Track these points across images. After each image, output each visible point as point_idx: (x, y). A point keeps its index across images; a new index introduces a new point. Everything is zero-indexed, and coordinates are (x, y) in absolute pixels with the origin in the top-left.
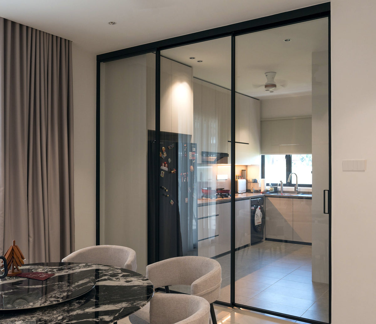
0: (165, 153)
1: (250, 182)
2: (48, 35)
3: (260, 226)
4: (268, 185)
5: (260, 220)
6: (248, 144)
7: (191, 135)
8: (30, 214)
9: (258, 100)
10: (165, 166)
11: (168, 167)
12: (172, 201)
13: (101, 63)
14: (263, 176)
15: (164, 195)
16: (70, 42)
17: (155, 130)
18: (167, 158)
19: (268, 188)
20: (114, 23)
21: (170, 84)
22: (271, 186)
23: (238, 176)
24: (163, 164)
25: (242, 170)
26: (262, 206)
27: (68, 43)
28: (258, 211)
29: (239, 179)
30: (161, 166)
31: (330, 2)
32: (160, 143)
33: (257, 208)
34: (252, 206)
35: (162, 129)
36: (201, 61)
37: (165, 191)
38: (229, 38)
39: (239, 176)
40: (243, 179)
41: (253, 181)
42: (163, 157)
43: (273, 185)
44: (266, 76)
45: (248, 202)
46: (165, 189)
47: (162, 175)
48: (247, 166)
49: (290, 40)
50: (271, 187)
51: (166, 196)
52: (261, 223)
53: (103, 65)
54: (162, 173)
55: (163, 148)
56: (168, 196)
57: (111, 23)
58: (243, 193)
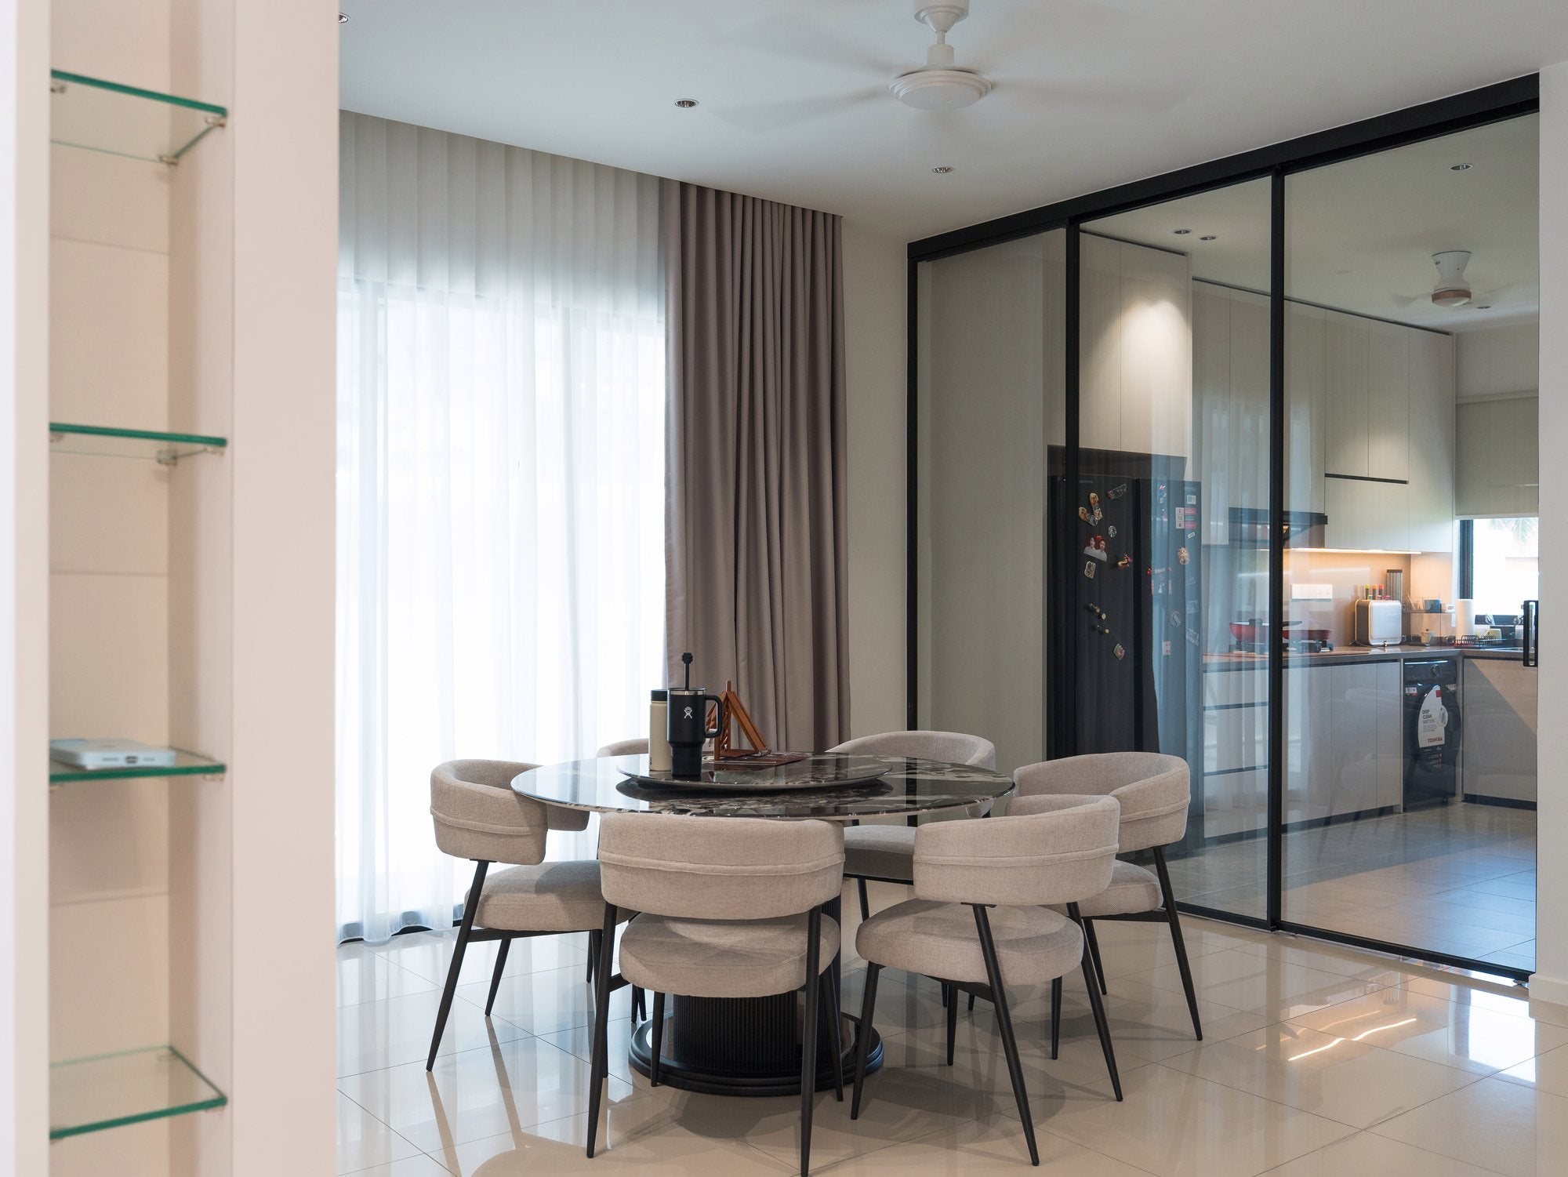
0: (1097, 511)
1: (1420, 611)
2: (782, 209)
3: (1439, 752)
4: (1480, 620)
5: (1440, 732)
6: (1405, 482)
7: (1182, 460)
8: (742, 665)
9: (1447, 333)
10: (1097, 547)
11: (1106, 550)
12: (1119, 647)
13: (919, 264)
14: (1466, 591)
15: (1093, 628)
16: (837, 219)
17: (1063, 444)
18: (1103, 524)
19: (1482, 630)
20: (947, 170)
21: (1113, 309)
22: (1494, 625)
23: (1370, 592)
24: (1093, 542)
25: (1389, 571)
26: (1451, 688)
27: (832, 221)
28: (1433, 703)
29: (1374, 598)
30: (1087, 548)
31: (1538, 74)
32: (1081, 482)
33: (1428, 690)
34: (1408, 683)
35: (1084, 443)
36: (1213, 238)
37: (1100, 616)
38: (1266, 183)
39: (1374, 590)
40: (1390, 599)
41: (1429, 608)
42: (1091, 522)
43: (1500, 620)
44: (1437, 263)
45: (1395, 671)
46: (1098, 611)
47: (1090, 570)
48: (1408, 558)
49: (1467, 167)
50: (1491, 627)
51: (1102, 633)
52: (1442, 742)
53: (925, 269)
54: (1090, 566)
55: (1093, 495)
56: (1107, 631)
57: (941, 169)
58: (1388, 645)
